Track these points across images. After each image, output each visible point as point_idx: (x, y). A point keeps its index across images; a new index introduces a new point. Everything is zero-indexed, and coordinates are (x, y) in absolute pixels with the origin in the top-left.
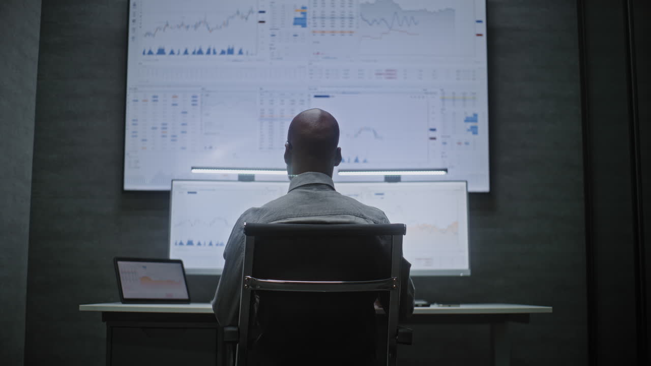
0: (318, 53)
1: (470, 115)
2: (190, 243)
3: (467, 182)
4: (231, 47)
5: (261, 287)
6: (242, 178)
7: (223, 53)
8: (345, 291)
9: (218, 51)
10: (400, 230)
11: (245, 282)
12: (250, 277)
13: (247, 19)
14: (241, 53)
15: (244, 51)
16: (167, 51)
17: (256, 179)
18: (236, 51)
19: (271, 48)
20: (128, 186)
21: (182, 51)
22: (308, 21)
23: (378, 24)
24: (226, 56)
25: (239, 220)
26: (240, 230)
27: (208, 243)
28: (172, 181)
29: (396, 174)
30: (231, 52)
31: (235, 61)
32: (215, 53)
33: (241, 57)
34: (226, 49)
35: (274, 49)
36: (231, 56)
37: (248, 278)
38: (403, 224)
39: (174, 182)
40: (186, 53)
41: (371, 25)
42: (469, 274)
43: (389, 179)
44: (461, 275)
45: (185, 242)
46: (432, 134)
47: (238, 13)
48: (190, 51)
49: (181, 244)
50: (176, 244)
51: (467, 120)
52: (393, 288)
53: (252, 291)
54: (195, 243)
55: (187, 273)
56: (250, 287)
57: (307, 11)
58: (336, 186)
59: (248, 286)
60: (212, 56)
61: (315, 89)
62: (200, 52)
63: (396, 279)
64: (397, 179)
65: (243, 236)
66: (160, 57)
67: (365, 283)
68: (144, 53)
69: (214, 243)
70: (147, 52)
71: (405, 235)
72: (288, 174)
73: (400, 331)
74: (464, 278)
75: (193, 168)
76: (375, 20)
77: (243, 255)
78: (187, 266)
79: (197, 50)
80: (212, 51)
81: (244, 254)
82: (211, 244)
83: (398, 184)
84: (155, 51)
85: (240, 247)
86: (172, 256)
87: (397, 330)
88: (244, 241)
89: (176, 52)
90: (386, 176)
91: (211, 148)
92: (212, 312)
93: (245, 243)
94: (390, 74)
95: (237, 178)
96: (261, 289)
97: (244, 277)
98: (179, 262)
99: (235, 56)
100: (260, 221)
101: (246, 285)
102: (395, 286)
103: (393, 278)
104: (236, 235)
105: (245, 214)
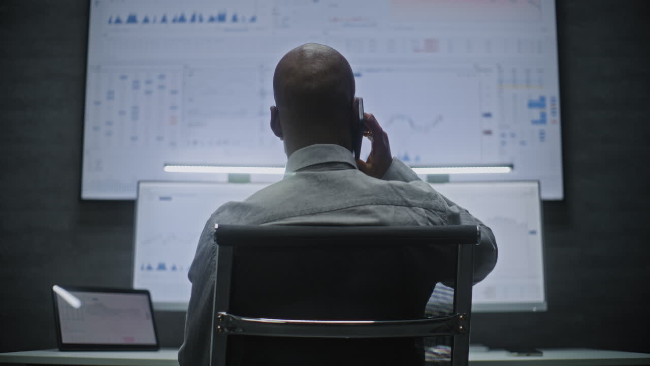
0: (336, 20)
1: (536, 98)
2: (162, 267)
3: (539, 183)
4: (222, 13)
5: (244, 331)
6: (233, 179)
7: (212, 20)
9: (206, 18)
11: (217, 321)
12: (224, 313)
14: (235, 19)
15: (239, 17)
16: (140, 18)
18: (229, 17)
20: (88, 193)
21: (159, 19)
24: (216, 25)
25: (210, 223)
26: (209, 237)
28: (139, 183)
29: (443, 173)
30: (222, 18)
31: (228, 30)
32: (201, 20)
33: (235, 25)
34: (215, 15)
36: (222, 24)
37: (223, 316)
39: (142, 185)
40: (164, 20)
42: (544, 308)
43: (433, 179)
44: (535, 309)
45: (155, 266)
46: (487, 124)
48: (170, 18)
49: (149, 268)
50: (142, 268)
51: (532, 105)
52: (458, 331)
53: (230, 337)
54: (169, 267)
55: (156, 308)
56: (226, 330)
59: (222, 328)
60: (197, 24)
62: (182, 19)
63: (464, 316)
64: (444, 179)
65: (213, 248)
66: (131, 26)
68: (110, 22)
70: (114, 20)
74: (538, 314)
75: (166, 165)
77: (214, 277)
78: (155, 298)
79: (179, 16)
80: (197, 18)
81: (216, 276)
83: (446, 185)
84: (124, 18)
85: (209, 265)
86: (137, 285)
88: (215, 255)
89: (151, 19)
90: (429, 175)
91: (195, 143)
93: (216, 258)
94: (431, 45)
95: (226, 179)
96: (245, 334)
97: (216, 314)
98: (146, 293)
99: (228, 23)
100: (241, 222)
101: (219, 327)
102: (461, 327)
103: (459, 316)
104: (204, 246)
105: (217, 213)
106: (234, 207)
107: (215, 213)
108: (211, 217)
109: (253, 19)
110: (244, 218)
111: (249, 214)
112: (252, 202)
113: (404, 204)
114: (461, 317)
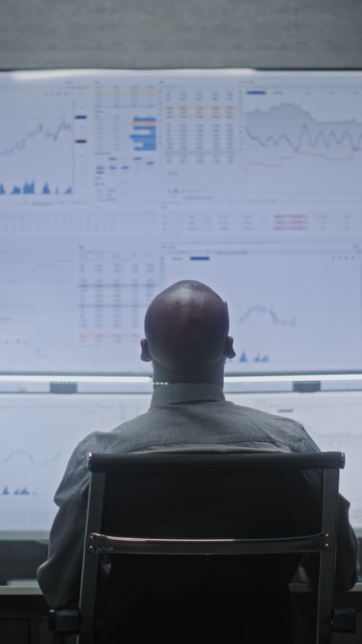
0: (176, 191)
4: (30, 183)
5: (115, 549)
6: (56, 389)
7: (16, 191)
8: (249, 553)
9: (9, 189)
10: (336, 461)
11: (89, 542)
12: (98, 534)
13: (55, 137)
14: (46, 190)
15: (52, 188)
17: (79, 389)
18: (39, 188)
19: (96, 184)
22: (158, 140)
23: (276, 143)
24: (21, 197)
25: (77, 450)
29: (316, 380)
30: (29, 189)
31: (38, 204)
33: (46, 198)
34: (21, 185)
35: (102, 184)
36: (29, 197)
37: (95, 536)
38: (340, 453)
41: (263, 145)
43: (300, 388)
47: (41, 128)
52: (324, 549)
53: (101, 555)
56: (98, 549)
57: (157, 124)
58: (228, 398)
59: (95, 548)
61: (173, 247)
63: (329, 534)
64: (314, 387)
67: (275, 541)
71: (343, 468)
72: (155, 381)
73: (336, 612)
76: (271, 138)
82: (5, 493)
83: (317, 395)
87: (333, 611)
90: (294, 382)
92: (40, 592)
94: (299, 222)
95: (48, 389)
96: (115, 552)
97: (89, 535)
99: (38, 195)
101: (91, 547)
102: (327, 545)
103: (325, 534)
104: (71, 472)
105: (85, 441)
106: (101, 437)
107: (82, 441)
108: (79, 445)
109: (69, 191)
110: (111, 447)
111: (115, 443)
112: (118, 432)
113: (268, 440)
114: (327, 535)
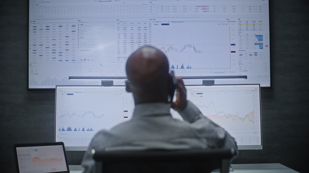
2: (69, 129)
3: (259, 85)
27: (81, 129)
28: (56, 86)
42: (261, 148)
45: (66, 129)
46: (233, 48)
49: (63, 130)
50: (59, 130)
54: (73, 129)
55: (66, 150)
61: (155, 20)
69: (86, 129)
78: (66, 145)
82: (83, 130)
83: (213, 86)
90: (203, 80)
98: (62, 144)
